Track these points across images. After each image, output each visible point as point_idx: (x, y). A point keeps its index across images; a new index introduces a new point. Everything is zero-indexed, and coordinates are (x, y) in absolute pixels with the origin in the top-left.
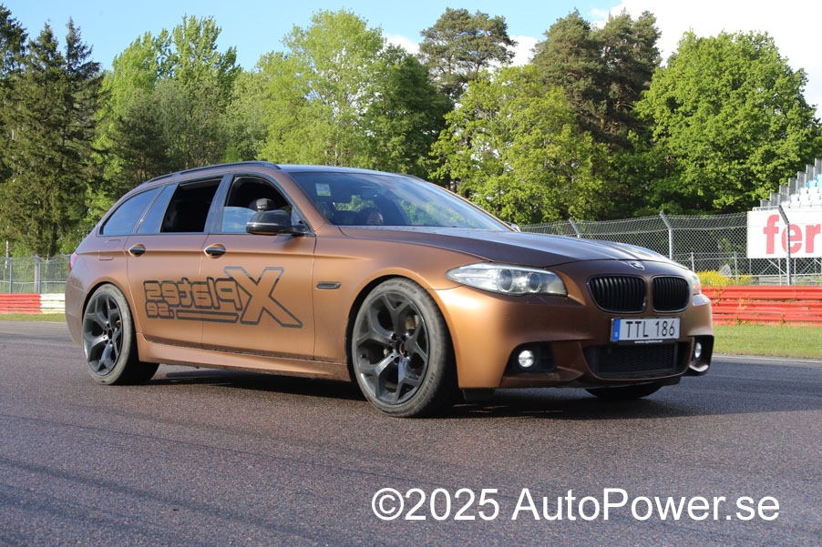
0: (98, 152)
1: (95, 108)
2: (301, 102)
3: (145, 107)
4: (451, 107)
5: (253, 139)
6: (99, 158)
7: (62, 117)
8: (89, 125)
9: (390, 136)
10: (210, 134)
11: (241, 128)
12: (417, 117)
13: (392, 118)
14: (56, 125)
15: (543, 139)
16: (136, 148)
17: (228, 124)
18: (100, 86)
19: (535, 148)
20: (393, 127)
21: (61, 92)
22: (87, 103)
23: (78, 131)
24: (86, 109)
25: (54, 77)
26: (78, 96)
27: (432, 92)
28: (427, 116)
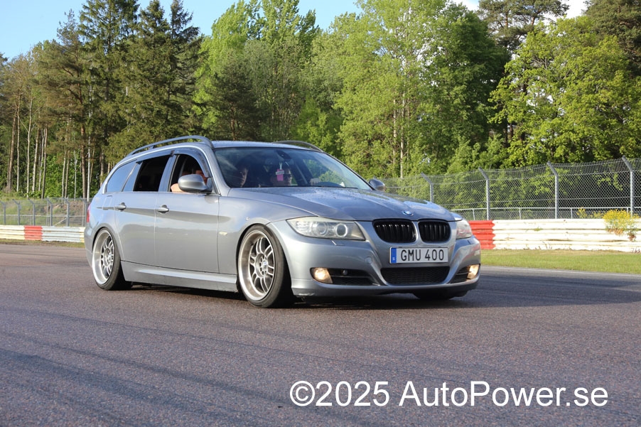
0: (198, 105)
1: (195, 67)
2: (372, 57)
3: (237, 65)
4: (508, 58)
5: (329, 91)
6: (199, 111)
7: (168, 76)
8: (190, 81)
9: (453, 86)
10: (293, 87)
11: (319, 82)
12: (477, 68)
13: (454, 70)
14: (163, 82)
15: (595, 85)
16: (230, 100)
17: (307, 78)
18: (199, 47)
19: (587, 93)
20: (455, 78)
21: (167, 53)
22: (188, 63)
23: (181, 87)
24: (188, 68)
25: (162, 41)
26: (181, 57)
27: (491, 45)
28: (486, 67)
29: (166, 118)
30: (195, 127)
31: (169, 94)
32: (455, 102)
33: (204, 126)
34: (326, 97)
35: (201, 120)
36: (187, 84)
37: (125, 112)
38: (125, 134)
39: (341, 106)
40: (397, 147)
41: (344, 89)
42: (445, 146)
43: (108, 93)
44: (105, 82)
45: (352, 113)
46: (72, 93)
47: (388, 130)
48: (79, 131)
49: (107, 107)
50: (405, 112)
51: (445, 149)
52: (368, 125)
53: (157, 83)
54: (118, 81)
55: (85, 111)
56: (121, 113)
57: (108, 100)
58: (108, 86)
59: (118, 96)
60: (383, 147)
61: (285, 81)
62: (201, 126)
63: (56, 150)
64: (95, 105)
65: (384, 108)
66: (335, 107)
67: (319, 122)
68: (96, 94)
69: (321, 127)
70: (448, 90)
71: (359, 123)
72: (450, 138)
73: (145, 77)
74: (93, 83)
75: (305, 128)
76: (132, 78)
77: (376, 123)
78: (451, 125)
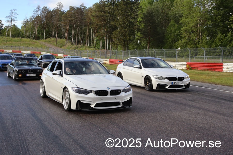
29: (129, 27)
30: (138, 29)
31: (130, 19)
32: (218, 21)
33: (140, 28)
34: (177, 19)
35: (139, 27)
36: (135, 16)
37: (117, 24)
38: (117, 31)
39: (182, 22)
40: (199, 35)
41: (183, 17)
42: (214, 35)
43: (113, 19)
44: (112, 15)
45: (185, 24)
46: (103, 19)
47: (196, 29)
48: (105, 30)
49: (112, 23)
50: (202, 24)
51: (214, 36)
52: (190, 28)
53: (127, 16)
54: (116, 16)
55: (106, 24)
56: (116, 25)
57: (113, 21)
58: (113, 17)
59: (116, 20)
60: (194, 35)
61: (165, 14)
62: (139, 28)
63: (98, 35)
64: (109, 22)
65: (195, 23)
66: (180, 22)
67: (174, 27)
68: (109, 19)
69: (176, 28)
70: (216, 17)
71: (187, 28)
72: (216, 32)
73: (123, 14)
74: (109, 16)
75: (171, 29)
76: (119, 15)
77: (192, 27)
78: (216, 28)
